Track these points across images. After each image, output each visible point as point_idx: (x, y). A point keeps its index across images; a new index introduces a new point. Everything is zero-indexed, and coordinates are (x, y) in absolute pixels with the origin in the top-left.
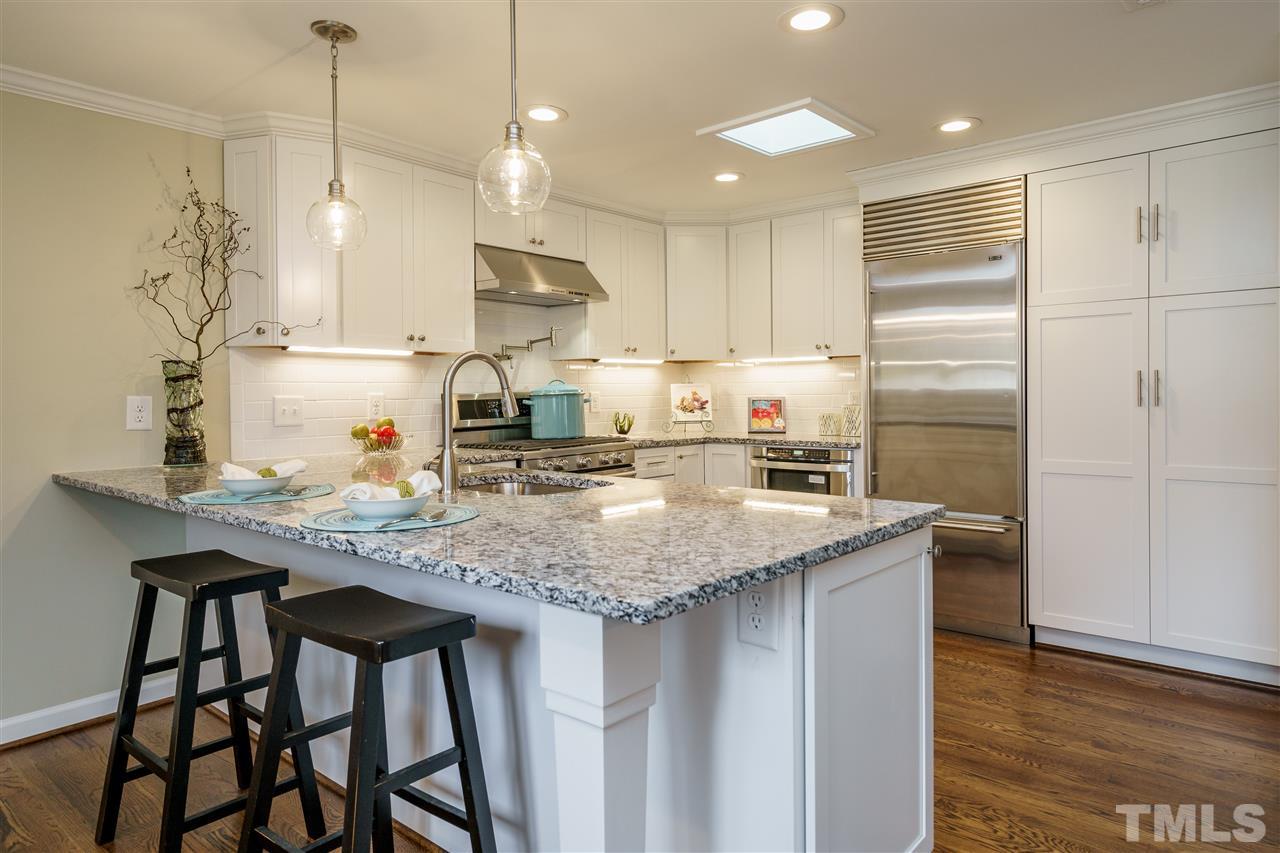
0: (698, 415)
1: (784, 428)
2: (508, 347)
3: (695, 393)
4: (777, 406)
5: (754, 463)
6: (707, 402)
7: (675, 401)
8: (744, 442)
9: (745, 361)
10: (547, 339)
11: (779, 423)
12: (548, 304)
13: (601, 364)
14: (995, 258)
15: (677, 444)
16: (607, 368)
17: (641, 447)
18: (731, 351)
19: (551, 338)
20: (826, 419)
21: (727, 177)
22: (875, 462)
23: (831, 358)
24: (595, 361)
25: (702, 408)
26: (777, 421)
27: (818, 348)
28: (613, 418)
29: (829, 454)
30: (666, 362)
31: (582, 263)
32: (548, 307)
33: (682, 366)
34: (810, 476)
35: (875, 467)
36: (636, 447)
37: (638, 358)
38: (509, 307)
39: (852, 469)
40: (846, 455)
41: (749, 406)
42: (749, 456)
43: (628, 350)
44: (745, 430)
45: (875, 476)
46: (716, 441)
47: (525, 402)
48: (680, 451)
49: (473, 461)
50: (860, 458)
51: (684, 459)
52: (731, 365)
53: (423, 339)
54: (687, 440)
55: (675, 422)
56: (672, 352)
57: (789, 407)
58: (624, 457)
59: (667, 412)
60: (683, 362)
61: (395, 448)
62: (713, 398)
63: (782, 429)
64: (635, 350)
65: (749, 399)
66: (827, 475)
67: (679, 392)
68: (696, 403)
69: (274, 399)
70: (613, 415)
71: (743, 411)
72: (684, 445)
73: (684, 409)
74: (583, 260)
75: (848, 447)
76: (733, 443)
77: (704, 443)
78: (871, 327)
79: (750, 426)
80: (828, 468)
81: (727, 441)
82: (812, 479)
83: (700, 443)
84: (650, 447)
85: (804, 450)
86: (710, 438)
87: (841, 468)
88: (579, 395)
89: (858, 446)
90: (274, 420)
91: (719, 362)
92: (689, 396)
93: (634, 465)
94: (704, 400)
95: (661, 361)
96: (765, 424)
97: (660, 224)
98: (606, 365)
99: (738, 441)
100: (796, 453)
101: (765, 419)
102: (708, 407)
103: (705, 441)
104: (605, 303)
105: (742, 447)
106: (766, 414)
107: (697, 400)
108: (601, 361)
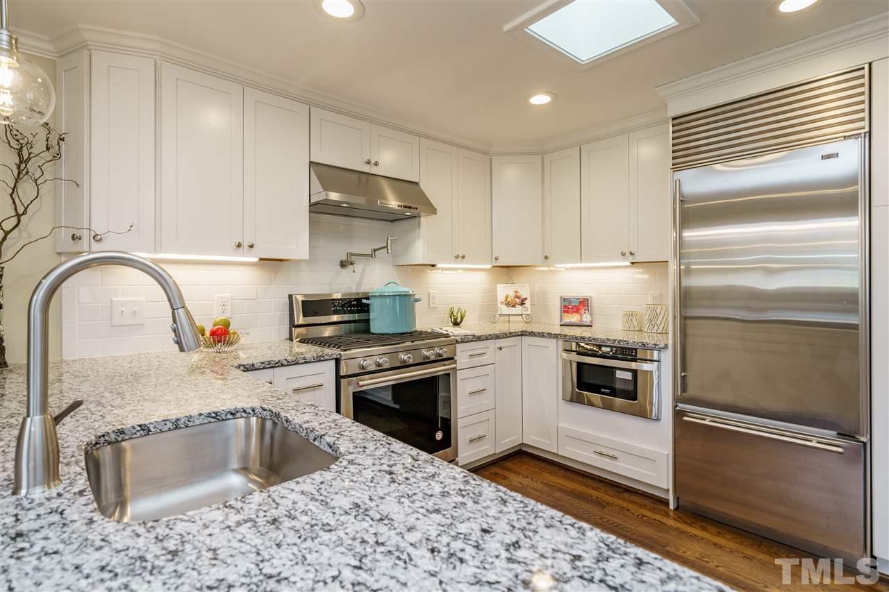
0: (518, 310)
1: (591, 322)
2: (352, 255)
3: (517, 292)
4: (584, 303)
5: (565, 355)
6: (526, 299)
7: (501, 298)
8: (556, 336)
9: (556, 266)
10: (385, 247)
11: (586, 318)
12: (394, 218)
13: (439, 269)
15: (497, 337)
16: (444, 272)
17: (462, 342)
18: (546, 257)
19: (387, 247)
20: (630, 316)
21: (540, 99)
22: (683, 362)
23: (633, 263)
24: (433, 266)
25: (522, 304)
26: (584, 316)
27: (623, 254)
28: (448, 312)
29: (636, 353)
30: (494, 267)
31: (416, 184)
32: (392, 221)
33: (508, 271)
34: (618, 371)
35: (684, 369)
36: (457, 342)
37: (466, 263)
38: (356, 222)
39: (659, 369)
40: (652, 355)
41: (561, 303)
42: (560, 349)
43: (457, 257)
44: (558, 322)
45: (684, 376)
46: (532, 334)
47: (364, 301)
48: (500, 343)
49: (285, 363)
50: (667, 358)
51: (503, 350)
52: (546, 269)
53: (251, 246)
54: (506, 334)
55: (500, 315)
56: (497, 259)
57: (595, 304)
58: (445, 352)
59: (495, 307)
60: (508, 267)
61: (230, 344)
62: (532, 296)
63: (589, 323)
64: (463, 257)
65: (561, 297)
66: (635, 372)
67: (504, 291)
68: (517, 300)
69: (112, 302)
70: (449, 309)
71: (556, 306)
72: (503, 338)
73: (508, 304)
74: (417, 181)
75: (655, 347)
76: (546, 337)
77: (521, 335)
78: (681, 237)
79: (561, 320)
80: (633, 365)
81: (541, 335)
82: (620, 375)
83: (518, 335)
84: (472, 341)
85: (612, 347)
86: (526, 332)
87: (646, 366)
88: (410, 295)
89: (666, 347)
90: (111, 320)
91: (536, 267)
92: (512, 294)
93: (456, 358)
94: (524, 297)
95: (489, 266)
96: (574, 318)
97: (487, 153)
98: (443, 269)
99: (550, 335)
100: (603, 349)
101: (575, 314)
102: (527, 303)
103: (523, 334)
104: (434, 216)
105: (554, 341)
106: (577, 310)
107: (518, 297)
108: (438, 266)
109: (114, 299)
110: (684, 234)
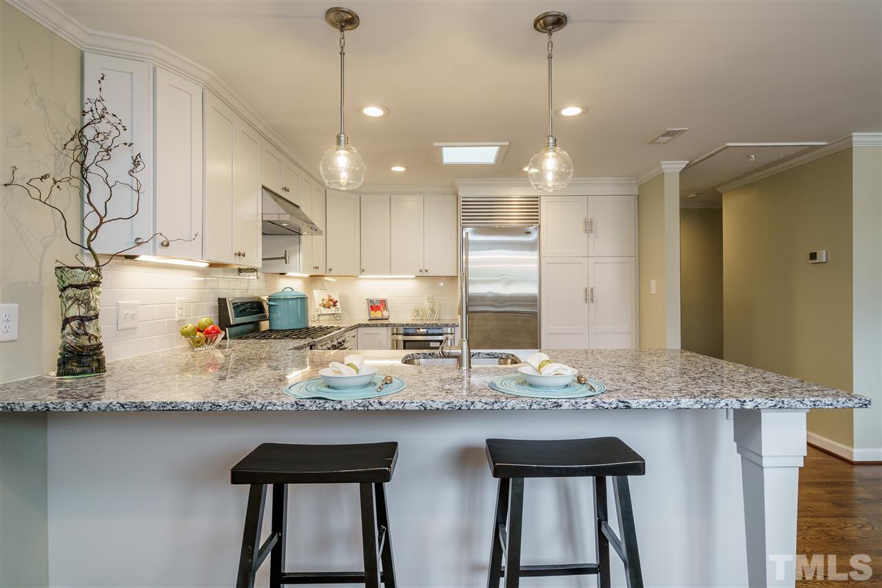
0: (333, 310)
1: (389, 316)
3: (330, 296)
4: (383, 302)
6: (337, 301)
7: (318, 301)
8: (387, 325)
10: (282, 258)
11: (385, 314)
14: (528, 233)
18: (363, 270)
21: (399, 169)
23: (417, 277)
25: (335, 305)
26: (384, 312)
27: (421, 271)
30: (311, 276)
31: (298, 207)
34: (431, 343)
39: (454, 338)
40: (447, 330)
41: (368, 305)
42: (390, 334)
43: (316, 268)
46: (366, 326)
50: (458, 331)
55: (319, 315)
56: (330, 270)
57: (389, 304)
62: (340, 297)
64: (318, 268)
65: (368, 300)
67: (320, 295)
68: (331, 302)
71: (365, 307)
73: (324, 306)
74: (301, 206)
75: (445, 325)
76: (379, 327)
77: (358, 327)
79: (370, 315)
81: (375, 326)
82: (432, 344)
89: (456, 325)
90: (118, 324)
92: (326, 298)
94: (335, 300)
95: (307, 275)
96: (378, 314)
99: (382, 325)
101: (378, 311)
102: (338, 304)
105: (385, 328)
106: (378, 308)
107: (332, 301)
108: (288, 274)
109: (120, 302)
110: (469, 257)
